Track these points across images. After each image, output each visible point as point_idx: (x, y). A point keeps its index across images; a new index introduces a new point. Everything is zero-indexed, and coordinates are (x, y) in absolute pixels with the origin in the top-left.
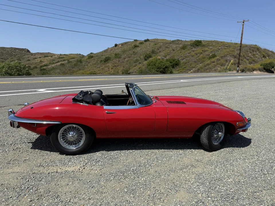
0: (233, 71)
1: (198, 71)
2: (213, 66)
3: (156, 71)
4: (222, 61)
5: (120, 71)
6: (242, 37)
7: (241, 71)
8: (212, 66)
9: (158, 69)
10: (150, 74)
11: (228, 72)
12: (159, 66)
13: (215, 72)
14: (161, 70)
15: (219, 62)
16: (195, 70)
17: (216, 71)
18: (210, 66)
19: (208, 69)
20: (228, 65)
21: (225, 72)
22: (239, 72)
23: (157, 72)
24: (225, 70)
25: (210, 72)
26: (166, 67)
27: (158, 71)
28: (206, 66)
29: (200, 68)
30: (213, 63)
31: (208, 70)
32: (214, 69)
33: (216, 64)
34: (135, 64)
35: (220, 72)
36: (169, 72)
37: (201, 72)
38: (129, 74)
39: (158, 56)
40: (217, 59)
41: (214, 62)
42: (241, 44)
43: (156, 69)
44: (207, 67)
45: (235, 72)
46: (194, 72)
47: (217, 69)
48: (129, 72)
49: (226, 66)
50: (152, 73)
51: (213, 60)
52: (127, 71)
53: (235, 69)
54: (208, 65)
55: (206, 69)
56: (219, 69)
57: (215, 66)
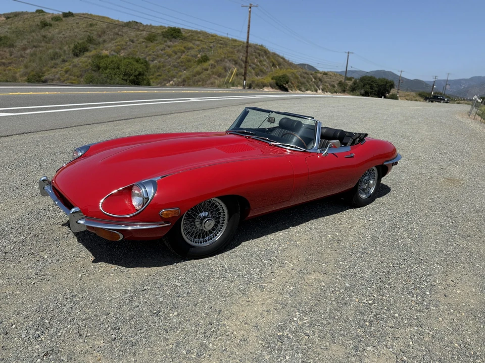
0: (237, 86)
1: (184, 83)
2: (207, 76)
3: (122, 79)
4: (219, 68)
5: (18, 75)
6: (248, 32)
7: (247, 86)
8: (206, 77)
9: (124, 75)
10: (111, 84)
11: (232, 87)
12: (127, 71)
13: (211, 86)
14: (132, 78)
15: (214, 70)
16: (179, 82)
17: (212, 85)
18: (203, 76)
19: (200, 81)
20: (230, 77)
21: (227, 87)
22: (246, 88)
23: (125, 82)
24: (227, 84)
25: (203, 86)
26: (140, 74)
27: (126, 80)
28: (195, 76)
29: (187, 77)
30: (206, 71)
31: (200, 83)
32: (209, 82)
33: (211, 73)
34: (52, 62)
35: (219, 86)
36: (145, 82)
37: (189, 86)
38: (45, 82)
39: (102, 50)
40: (212, 65)
41: (207, 70)
42: (248, 42)
43: (121, 76)
44: (197, 77)
45: (240, 88)
46: (177, 85)
47: (215, 83)
48: (43, 78)
49: (227, 78)
50: (114, 84)
51: (205, 65)
52: (40, 77)
53: (239, 84)
54: (199, 73)
55: (197, 82)
56: (217, 82)
57: (209, 76)
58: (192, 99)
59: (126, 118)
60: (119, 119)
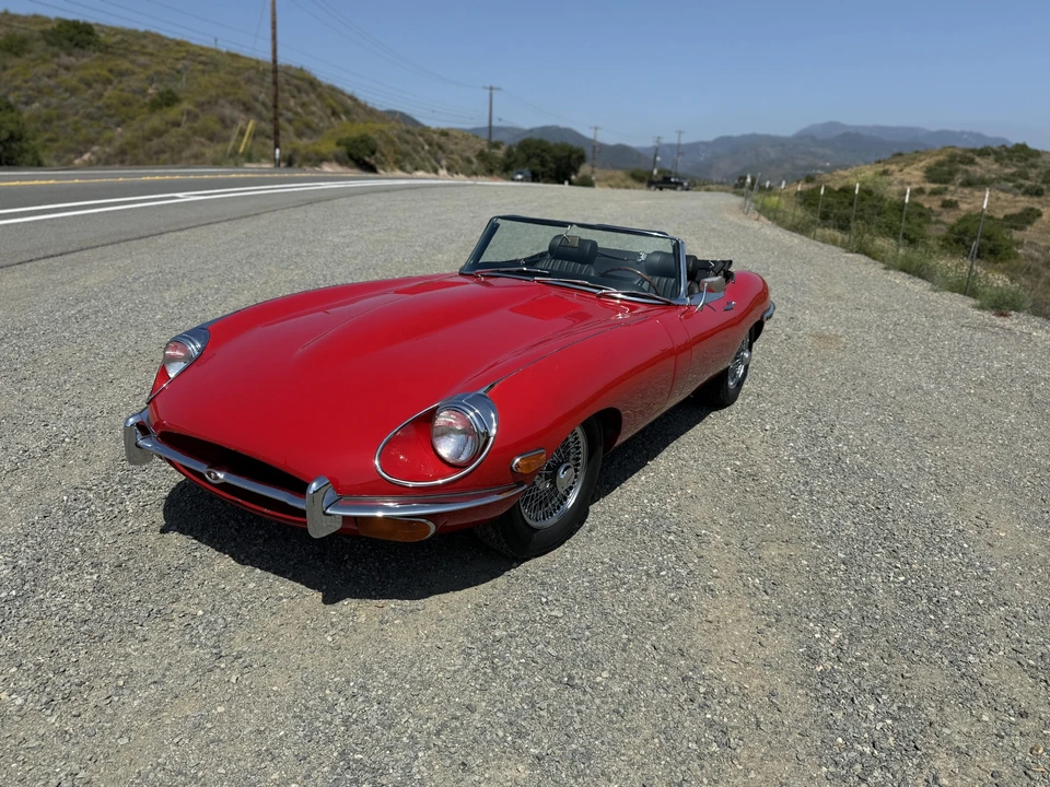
0: (259, 161)
1: (123, 157)
2: (181, 139)
4: (208, 120)
6: (275, 38)
7: (284, 161)
8: (179, 142)
11: (247, 165)
13: (196, 164)
15: (196, 125)
16: (109, 155)
17: (198, 160)
18: (172, 138)
19: (164, 152)
20: (239, 142)
21: (237, 165)
22: (282, 165)
24: (234, 158)
25: (174, 162)
26: (12, 138)
28: (150, 140)
29: (128, 143)
30: (176, 129)
31: (164, 157)
32: (186, 154)
33: (189, 132)
35: (216, 163)
36: (28, 157)
37: (137, 163)
40: (189, 113)
41: (177, 124)
42: (275, 61)
44: (155, 143)
45: (268, 166)
46: (104, 162)
47: (203, 155)
49: (232, 143)
51: (173, 113)
53: (264, 156)
54: (158, 133)
55: (157, 153)
56: (209, 153)
57: (186, 141)
58: (183, 197)
59: (59, 251)
60: (42, 254)
